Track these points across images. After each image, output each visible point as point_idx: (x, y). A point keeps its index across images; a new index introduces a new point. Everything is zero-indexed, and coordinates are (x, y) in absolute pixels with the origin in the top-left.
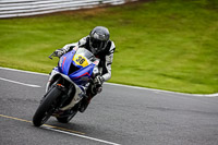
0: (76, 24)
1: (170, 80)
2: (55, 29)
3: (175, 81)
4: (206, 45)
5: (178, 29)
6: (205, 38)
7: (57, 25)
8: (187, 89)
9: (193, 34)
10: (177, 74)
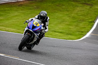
0: (15, 8)
1: (57, 33)
2: (5, 11)
3: (60, 34)
4: (74, 18)
5: (61, 11)
6: (73, 15)
7: (6, 9)
8: (65, 38)
9: (68, 13)
10: (60, 31)
